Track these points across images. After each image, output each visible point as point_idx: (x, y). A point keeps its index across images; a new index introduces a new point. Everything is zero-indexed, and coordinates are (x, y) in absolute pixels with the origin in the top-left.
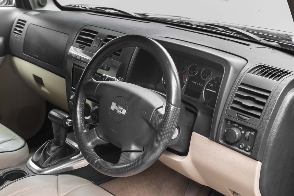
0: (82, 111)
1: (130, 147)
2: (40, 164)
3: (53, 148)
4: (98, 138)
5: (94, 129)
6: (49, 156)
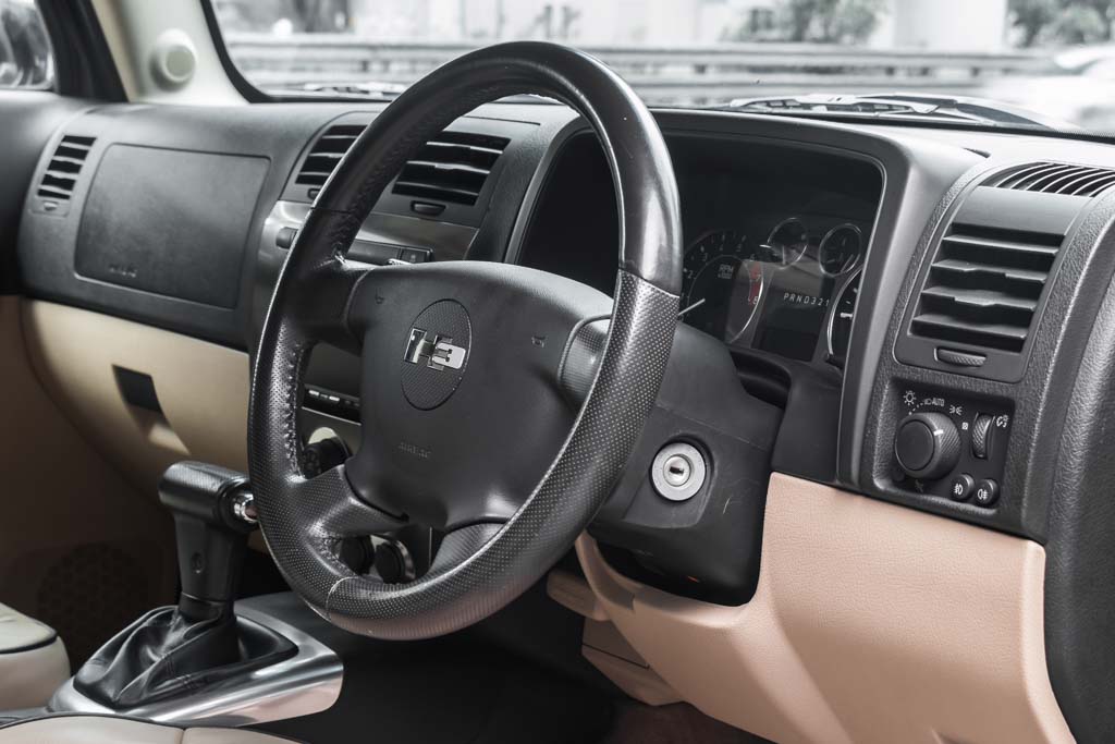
0: (288, 401)
1: (483, 506)
2: (110, 693)
3: (173, 637)
4: (354, 501)
5: (340, 468)
6: (152, 662)
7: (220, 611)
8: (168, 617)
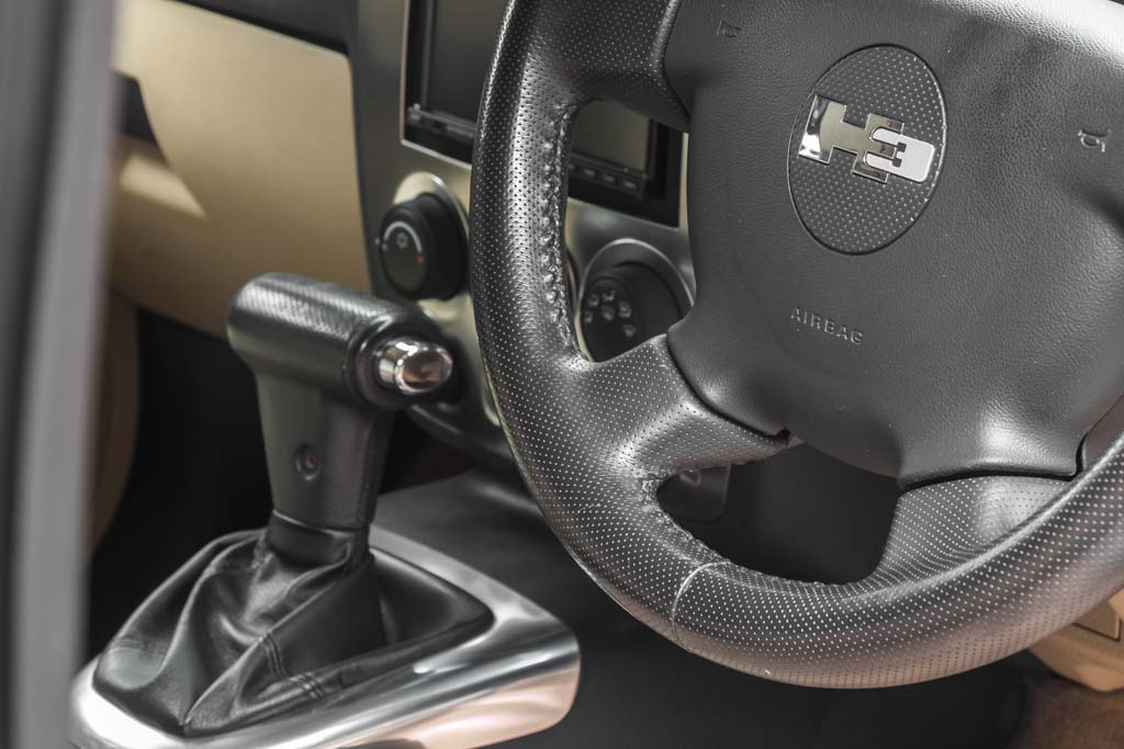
0: (546, 212)
2: (175, 708)
4: (691, 408)
5: (655, 342)
6: (239, 649)
7: (349, 547)
8: (246, 553)
